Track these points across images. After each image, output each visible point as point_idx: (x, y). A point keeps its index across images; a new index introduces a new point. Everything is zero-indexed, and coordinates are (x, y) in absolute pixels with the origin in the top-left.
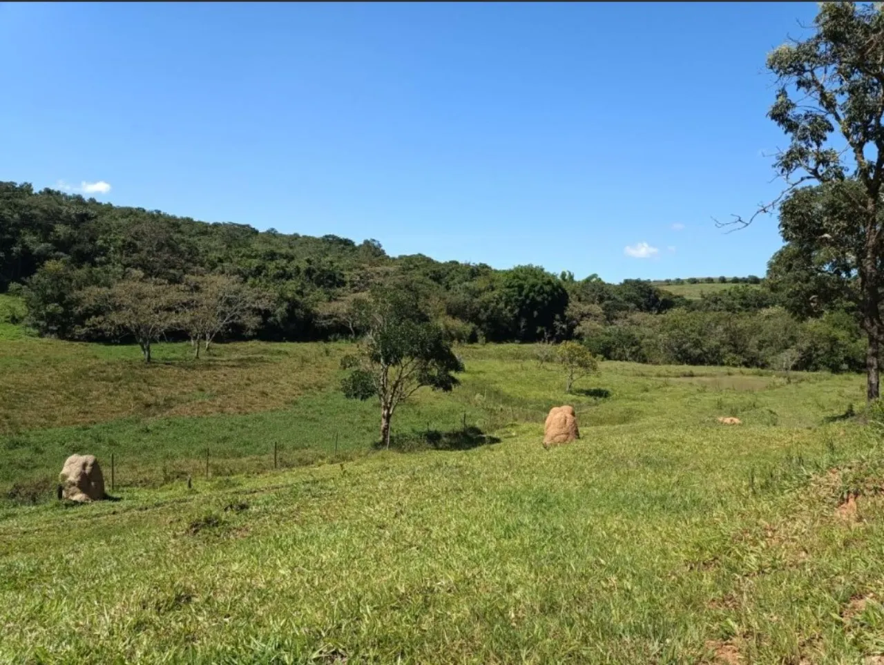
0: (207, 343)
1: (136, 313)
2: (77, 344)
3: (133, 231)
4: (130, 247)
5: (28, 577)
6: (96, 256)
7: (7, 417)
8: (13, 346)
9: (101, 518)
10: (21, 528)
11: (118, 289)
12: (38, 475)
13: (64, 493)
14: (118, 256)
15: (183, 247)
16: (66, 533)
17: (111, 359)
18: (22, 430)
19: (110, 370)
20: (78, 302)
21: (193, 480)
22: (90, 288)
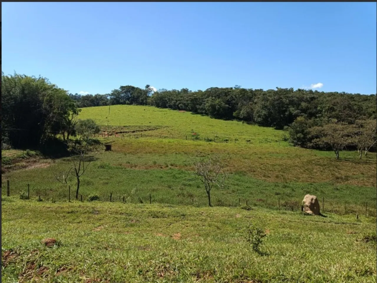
0: (366, 152)
1: (333, 138)
2: (308, 150)
3: (333, 102)
4: (332, 109)
5: (295, 240)
6: (317, 114)
7: (282, 176)
8: (284, 149)
9: (319, 223)
10: (289, 219)
11: (325, 127)
12: (293, 200)
13: (304, 209)
14: (326, 113)
15: (355, 107)
16: (305, 225)
17: (322, 156)
18: (287, 182)
19: (321, 161)
20: (309, 133)
21: (359, 215)
22: (314, 127)
